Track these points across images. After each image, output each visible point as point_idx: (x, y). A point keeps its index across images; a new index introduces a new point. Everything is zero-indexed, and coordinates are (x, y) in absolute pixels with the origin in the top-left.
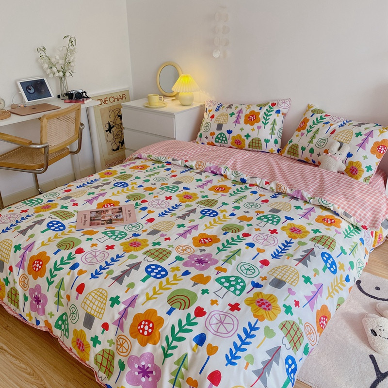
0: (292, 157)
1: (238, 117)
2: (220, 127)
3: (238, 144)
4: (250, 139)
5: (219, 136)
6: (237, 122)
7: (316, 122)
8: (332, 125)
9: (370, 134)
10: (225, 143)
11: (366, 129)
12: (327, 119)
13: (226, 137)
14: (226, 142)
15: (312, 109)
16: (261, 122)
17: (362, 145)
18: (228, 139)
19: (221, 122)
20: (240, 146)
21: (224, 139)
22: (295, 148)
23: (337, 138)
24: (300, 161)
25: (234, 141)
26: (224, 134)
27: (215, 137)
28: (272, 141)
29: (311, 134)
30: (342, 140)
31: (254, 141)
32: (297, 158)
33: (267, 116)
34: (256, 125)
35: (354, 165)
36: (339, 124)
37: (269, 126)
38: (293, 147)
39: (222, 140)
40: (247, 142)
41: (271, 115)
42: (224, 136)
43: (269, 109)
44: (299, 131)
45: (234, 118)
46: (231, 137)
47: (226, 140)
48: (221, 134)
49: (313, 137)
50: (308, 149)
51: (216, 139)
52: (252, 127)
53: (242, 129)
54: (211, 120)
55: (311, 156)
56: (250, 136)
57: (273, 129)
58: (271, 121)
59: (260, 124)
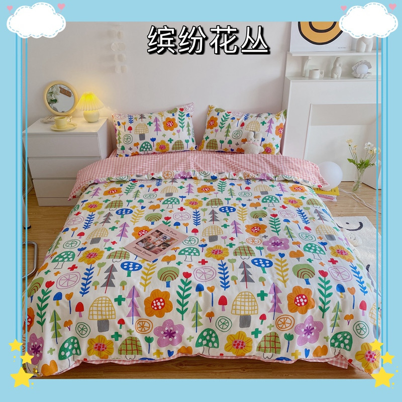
0: (211, 150)
1: (157, 125)
2: (142, 137)
3: (163, 149)
4: (173, 143)
5: (144, 145)
6: (157, 129)
7: (223, 119)
8: (238, 120)
9: (271, 121)
10: (149, 150)
11: (266, 118)
12: (231, 116)
13: (150, 145)
14: (151, 149)
15: (215, 108)
16: (179, 127)
17: (269, 131)
18: (152, 146)
19: (143, 133)
20: (164, 150)
21: (149, 147)
22: (214, 142)
23: (249, 129)
24: (219, 152)
25: (158, 147)
26: (148, 143)
27: (139, 146)
28: (191, 141)
29: (225, 129)
30: (254, 130)
31: (177, 144)
32: (217, 150)
33: (182, 120)
34: (175, 130)
35: (268, 146)
36: (243, 117)
37: (185, 129)
38: (212, 142)
39: (147, 148)
40: (171, 145)
41: (184, 119)
42: (149, 144)
43: (181, 114)
44: (212, 128)
45: (153, 127)
46: (155, 144)
47: (151, 147)
48: (145, 143)
49: (228, 131)
50: (226, 142)
51: (140, 148)
52: (172, 132)
53: (164, 135)
54: (130, 132)
55: (230, 146)
56: (173, 140)
57: (189, 130)
58: (186, 124)
59: (179, 128)
